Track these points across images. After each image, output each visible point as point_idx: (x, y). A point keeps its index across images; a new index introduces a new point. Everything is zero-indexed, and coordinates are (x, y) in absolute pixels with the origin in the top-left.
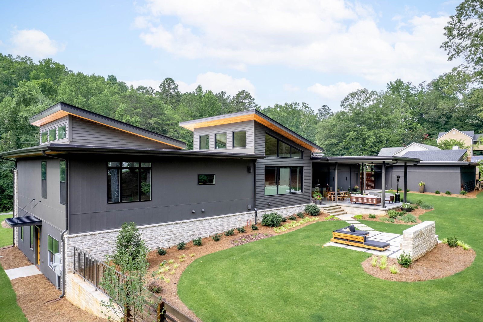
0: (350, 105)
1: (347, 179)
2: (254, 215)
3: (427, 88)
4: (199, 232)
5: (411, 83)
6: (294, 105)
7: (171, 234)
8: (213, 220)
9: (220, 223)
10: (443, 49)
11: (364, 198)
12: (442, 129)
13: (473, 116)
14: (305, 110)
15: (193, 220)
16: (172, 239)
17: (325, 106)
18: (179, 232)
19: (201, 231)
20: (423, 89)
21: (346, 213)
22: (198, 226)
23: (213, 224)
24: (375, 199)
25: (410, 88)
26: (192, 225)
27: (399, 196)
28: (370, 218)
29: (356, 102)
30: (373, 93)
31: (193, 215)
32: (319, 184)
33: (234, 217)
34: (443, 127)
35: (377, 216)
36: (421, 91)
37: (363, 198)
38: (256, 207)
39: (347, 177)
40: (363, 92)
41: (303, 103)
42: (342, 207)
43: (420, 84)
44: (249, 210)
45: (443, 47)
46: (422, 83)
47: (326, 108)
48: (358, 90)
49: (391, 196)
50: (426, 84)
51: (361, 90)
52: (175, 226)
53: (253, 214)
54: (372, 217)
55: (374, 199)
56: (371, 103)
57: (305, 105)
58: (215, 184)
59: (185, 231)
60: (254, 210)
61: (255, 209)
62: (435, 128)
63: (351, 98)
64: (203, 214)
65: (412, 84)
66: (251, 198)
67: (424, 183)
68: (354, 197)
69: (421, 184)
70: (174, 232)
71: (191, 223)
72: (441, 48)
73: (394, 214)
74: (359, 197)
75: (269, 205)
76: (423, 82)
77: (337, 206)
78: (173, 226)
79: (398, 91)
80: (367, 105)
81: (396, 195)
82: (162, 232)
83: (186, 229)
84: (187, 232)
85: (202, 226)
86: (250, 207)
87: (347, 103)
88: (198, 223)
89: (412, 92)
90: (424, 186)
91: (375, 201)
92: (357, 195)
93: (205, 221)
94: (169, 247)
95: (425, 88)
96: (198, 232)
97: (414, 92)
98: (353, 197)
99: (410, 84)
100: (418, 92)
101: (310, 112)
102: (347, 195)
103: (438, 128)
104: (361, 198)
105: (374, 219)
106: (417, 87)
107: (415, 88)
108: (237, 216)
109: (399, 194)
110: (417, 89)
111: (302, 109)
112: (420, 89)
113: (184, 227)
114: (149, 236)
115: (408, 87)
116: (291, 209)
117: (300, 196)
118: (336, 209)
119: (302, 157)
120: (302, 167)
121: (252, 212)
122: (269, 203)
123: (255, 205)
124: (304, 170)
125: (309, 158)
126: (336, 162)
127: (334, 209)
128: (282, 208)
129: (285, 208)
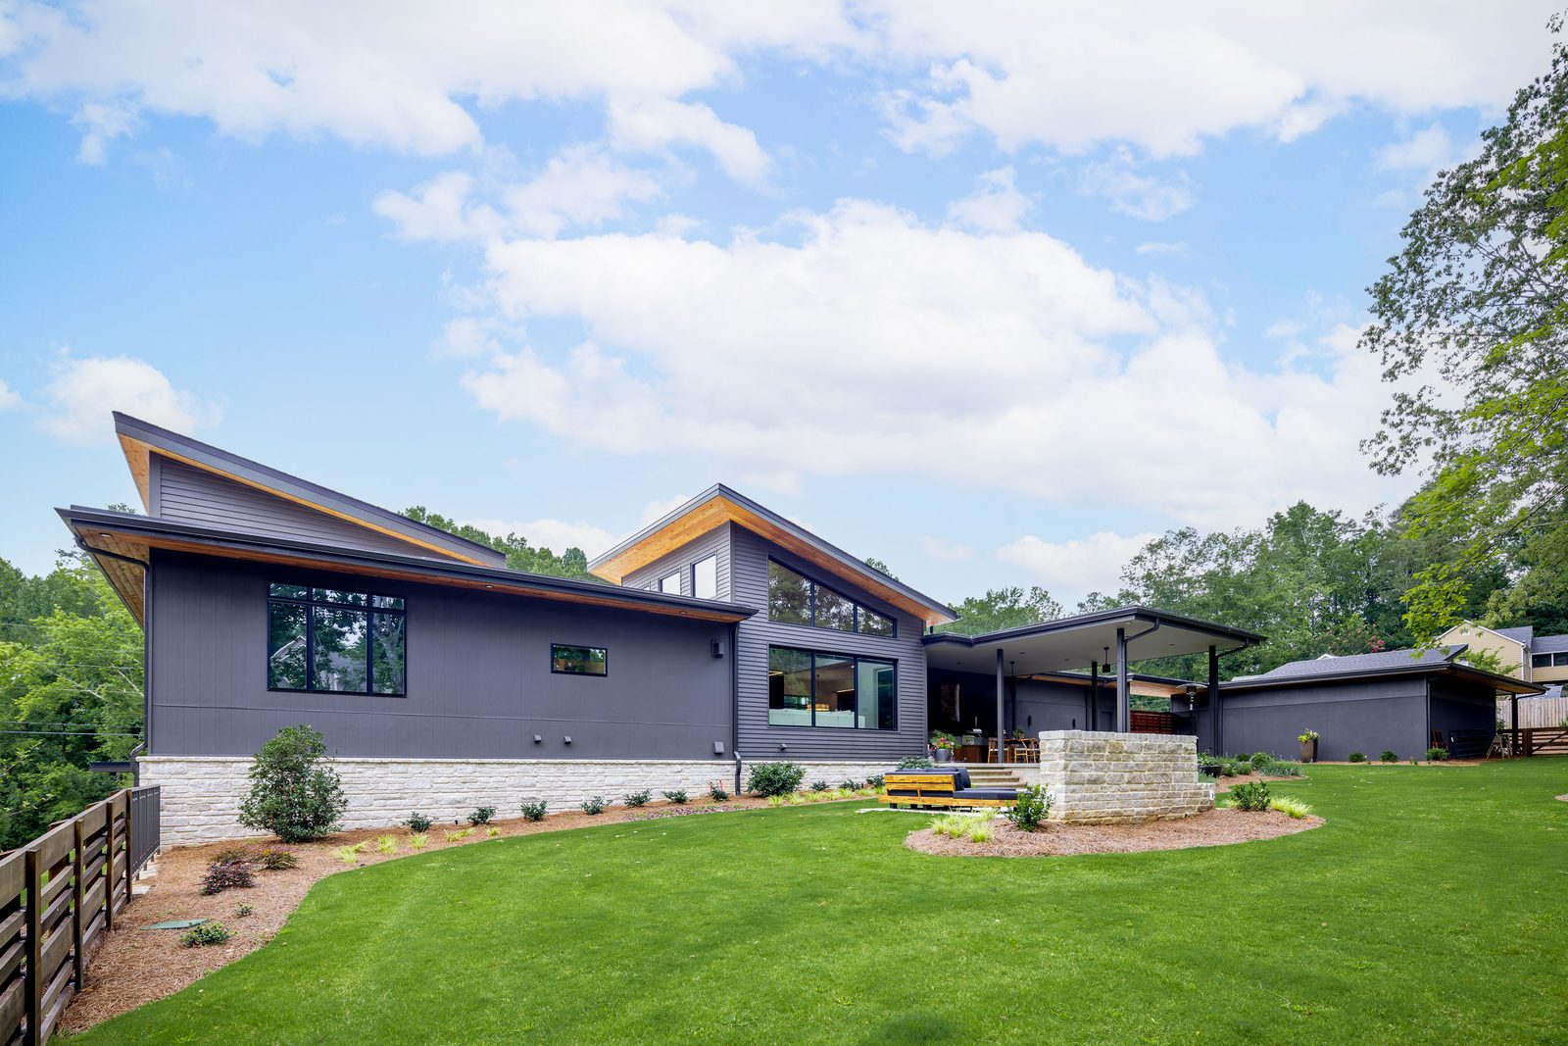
0: (1148, 576)
2: (734, 770)
3: (1390, 524)
4: (554, 793)
5: (1340, 511)
6: (1009, 594)
7: (465, 790)
8: (599, 769)
9: (621, 779)
14: (1038, 605)
15: (534, 761)
16: (468, 801)
17: (1095, 594)
18: (489, 786)
19: (559, 793)
20: (1376, 524)
22: (551, 779)
23: (600, 778)
25: (1336, 525)
26: (533, 774)
29: (1163, 565)
30: (1213, 539)
31: (536, 748)
32: (978, 728)
33: (668, 768)
36: (1371, 534)
38: (739, 749)
40: (1183, 535)
41: (1035, 589)
43: (1367, 514)
44: (718, 755)
46: (1374, 511)
47: (1098, 598)
50: (1387, 511)
51: (1177, 532)
52: (478, 769)
53: (728, 767)
56: (1211, 566)
57: (1037, 592)
58: (606, 675)
59: (509, 786)
60: (734, 757)
61: (736, 753)
63: (1148, 555)
64: (568, 749)
65: (1342, 515)
66: (725, 725)
67: (1315, 733)
69: (1304, 738)
70: (475, 786)
71: (529, 767)
75: (784, 749)
76: (1377, 508)
77: (1003, 768)
78: (470, 768)
79: (1297, 535)
80: (1195, 571)
82: (436, 780)
83: (511, 781)
84: (518, 789)
85: (563, 779)
86: (720, 747)
87: (1140, 572)
88: (552, 769)
89: (1344, 537)
90: (1315, 741)
93: (572, 767)
94: (456, 821)
95: (1384, 522)
96: (550, 793)
97: (1349, 536)
99: (1338, 515)
100: (1362, 534)
101: (1054, 610)
106: (1360, 524)
107: (1351, 524)
108: (679, 768)
110: (1358, 528)
111: (1030, 603)
112: (1369, 527)
113: (507, 775)
114: (397, 786)
115: (1328, 523)
116: (857, 767)
117: (888, 738)
118: (993, 774)
119: (895, 637)
120: (895, 662)
121: (724, 762)
122: (785, 746)
123: (734, 744)
124: (899, 670)
125: (916, 640)
126: (1000, 652)
127: (988, 774)
128: (829, 762)
129: (835, 762)
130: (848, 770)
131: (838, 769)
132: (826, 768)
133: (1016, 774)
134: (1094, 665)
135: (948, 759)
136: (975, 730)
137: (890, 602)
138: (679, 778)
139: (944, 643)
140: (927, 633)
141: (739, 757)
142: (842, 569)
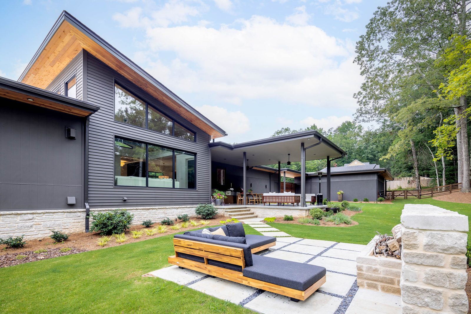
1: (266, 188)
2: (84, 215)
10: (356, 63)
11: (279, 196)
12: (346, 162)
13: (367, 152)
20: (331, 133)
21: (257, 217)
24: (293, 196)
27: (321, 196)
28: (285, 220)
32: (232, 188)
33: (19, 218)
34: (346, 161)
35: (295, 218)
37: (277, 196)
38: (89, 201)
39: (266, 185)
42: (251, 209)
43: (329, 130)
44: (71, 206)
45: (356, 61)
46: (330, 129)
48: (282, 128)
49: (312, 196)
50: (333, 130)
51: (285, 129)
53: (79, 214)
54: (288, 219)
55: (291, 196)
61: (86, 204)
62: (341, 161)
65: (323, 130)
66: (79, 186)
67: (342, 192)
68: (267, 196)
69: (339, 193)
72: (354, 62)
73: (318, 213)
74: (273, 196)
75: (125, 200)
77: (246, 208)
81: (318, 196)
86: (72, 200)
91: (293, 199)
92: (270, 194)
95: (333, 132)
98: (265, 196)
100: (328, 136)
102: (261, 198)
103: (343, 161)
104: (275, 196)
105: (291, 222)
106: (327, 132)
107: (325, 132)
108: (31, 216)
109: (321, 194)
110: (327, 134)
112: (329, 134)
116: (173, 210)
117: (192, 193)
118: (242, 211)
119: (195, 141)
120: (195, 154)
121: (75, 210)
122: (125, 198)
123: (86, 199)
124: (197, 158)
125: (206, 144)
126: (245, 153)
127: (240, 211)
128: (156, 207)
129: (160, 207)
130: (168, 211)
131: (162, 211)
132: (154, 210)
133: (252, 211)
134: (279, 163)
135: (221, 204)
136: (231, 189)
137: (193, 123)
138: (29, 224)
139: (220, 146)
140: (211, 141)
141: (88, 207)
142: (164, 98)
